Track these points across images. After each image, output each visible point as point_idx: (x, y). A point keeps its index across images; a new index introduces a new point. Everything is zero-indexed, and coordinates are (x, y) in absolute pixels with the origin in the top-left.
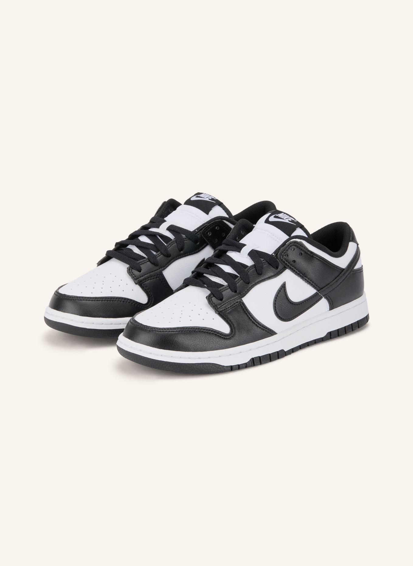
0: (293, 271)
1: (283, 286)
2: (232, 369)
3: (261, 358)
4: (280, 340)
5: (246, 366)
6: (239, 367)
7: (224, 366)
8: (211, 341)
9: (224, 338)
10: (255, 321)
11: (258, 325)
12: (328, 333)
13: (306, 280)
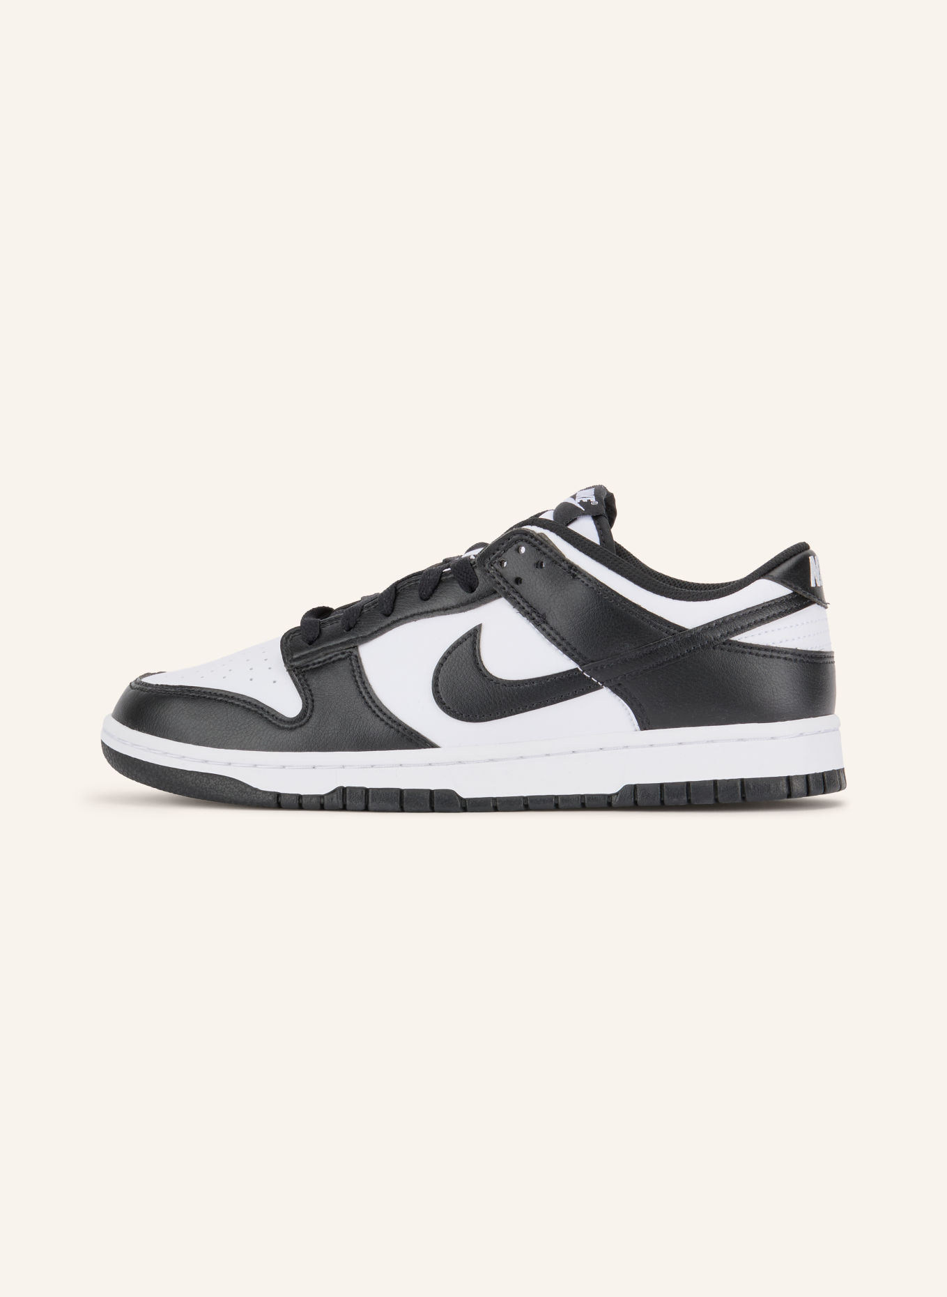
0: (516, 604)
1: (473, 636)
2: (278, 802)
3: (370, 793)
4: (447, 764)
5: (320, 803)
6: (300, 803)
7: (256, 790)
8: (243, 727)
9: (278, 726)
10: (374, 702)
11: (377, 712)
12: (626, 788)
13: (544, 630)
